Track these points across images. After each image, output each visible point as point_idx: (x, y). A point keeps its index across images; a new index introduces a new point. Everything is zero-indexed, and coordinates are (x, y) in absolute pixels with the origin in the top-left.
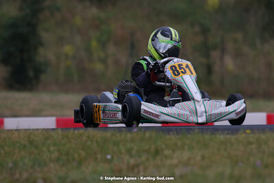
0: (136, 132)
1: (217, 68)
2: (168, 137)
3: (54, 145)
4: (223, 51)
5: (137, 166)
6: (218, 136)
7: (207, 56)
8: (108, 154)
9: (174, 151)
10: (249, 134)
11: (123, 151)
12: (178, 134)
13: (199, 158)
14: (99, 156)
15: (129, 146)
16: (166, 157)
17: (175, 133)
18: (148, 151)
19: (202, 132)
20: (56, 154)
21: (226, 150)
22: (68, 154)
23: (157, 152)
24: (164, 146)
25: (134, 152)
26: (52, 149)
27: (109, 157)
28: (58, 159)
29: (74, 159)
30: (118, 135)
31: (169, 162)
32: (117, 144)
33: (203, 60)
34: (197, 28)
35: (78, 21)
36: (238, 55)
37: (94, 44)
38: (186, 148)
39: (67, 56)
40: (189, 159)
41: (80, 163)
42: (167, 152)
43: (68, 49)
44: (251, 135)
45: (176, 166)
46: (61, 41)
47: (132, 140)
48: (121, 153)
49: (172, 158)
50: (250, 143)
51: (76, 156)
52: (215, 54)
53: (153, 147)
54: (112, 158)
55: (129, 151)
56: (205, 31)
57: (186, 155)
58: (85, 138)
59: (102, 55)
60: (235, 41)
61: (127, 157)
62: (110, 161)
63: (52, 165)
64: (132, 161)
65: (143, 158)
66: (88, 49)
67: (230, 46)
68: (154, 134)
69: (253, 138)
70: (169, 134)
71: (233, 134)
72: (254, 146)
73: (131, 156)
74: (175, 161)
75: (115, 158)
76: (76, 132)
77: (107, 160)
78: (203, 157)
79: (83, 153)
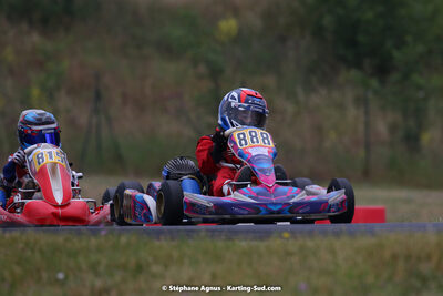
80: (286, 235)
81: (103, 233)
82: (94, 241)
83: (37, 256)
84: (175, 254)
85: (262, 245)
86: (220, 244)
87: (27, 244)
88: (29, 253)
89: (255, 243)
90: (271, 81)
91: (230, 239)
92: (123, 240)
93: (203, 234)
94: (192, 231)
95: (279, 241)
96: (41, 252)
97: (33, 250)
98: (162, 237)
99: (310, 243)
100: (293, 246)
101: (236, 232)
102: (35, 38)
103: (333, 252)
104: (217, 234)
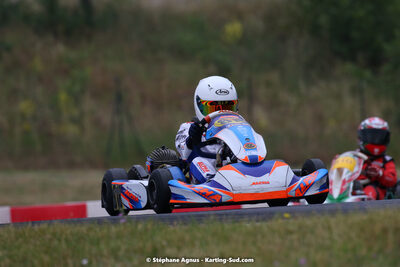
80: (287, 215)
81: (122, 221)
82: (114, 229)
83: (64, 245)
84: (187, 237)
85: (264, 226)
86: (227, 226)
87: (54, 234)
88: (56, 242)
89: (258, 224)
91: (237, 221)
92: (140, 226)
93: (212, 217)
95: (280, 221)
96: (67, 240)
97: (59, 240)
98: (175, 223)
99: (308, 222)
100: (293, 225)
101: (242, 215)
102: (60, 49)
103: (329, 228)
104: (224, 217)
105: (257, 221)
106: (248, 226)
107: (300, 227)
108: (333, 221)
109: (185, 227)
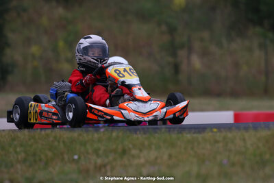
0: (104, 132)
1: (184, 67)
2: (135, 136)
3: (21, 145)
4: (190, 50)
5: (105, 166)
6: (185, 135)
7: (174, 54)
8: (75, 154)
9: (141, 150)
10: (216, 132)
11: (90, 151)
12: (145, 134)
13: (166, 157)
14: (66, 157)
15: (96, 146)
16: (133, 156)
17: (142, 132)
18: (115, 151)
19: (169, 131)
20: (23, 155)
21: (192, 148)
22: (34, 155)
23: (124, 152)
24: (131, 146)
25: (101, 152)
26: (18, 150)
27: (76, 157)
28: (25, 160)
29: (40, 160)
30: (85, 135)
31: (136, 161)
32: (84, 144)
33: (170, 59)
34: (164, 28)
35: (44, 21)
36: (205, 54)
37: (61, 44)
38: (153, 147)
39: (33, 56)
40: (156, 158)
41: (47, 164)
42: (134, 152)
43: (34, 49)
44: (218, 134)
45: (143, 165)
46: (28, 41)
47: (100, 140)
48: (88, 153)
49: (139, 157)
50: (217, 142)
51: (43, 156)
52: (182, 53)
53: (120, 147)
54: (79, 158)
55: (96, 152)
56: (172, 30)
57: (153, 154)
58: (51, 139)
59: (69, 55)
60: (202, 40)
61: (94, 157)
62: (77, 162)
63: (19, 166)
64: (99, 161)
65: (111, 158)
66: (55, 49)
67: (197, 45)
68: (120, 134)
69: (219, 136)
70: (136, 134)
71: (199, 132)
72: (221, 145)
73: (98, 156)
74: (142, 161)
75: (82, 158)
76: (43, 132)
77: (74, 160)
78: (170, 156)
79: (50, 154)
80: (215, 130)
81: (102, 130)
82: (96, 135)
83: (62, 145)
84: (146, 143)
85: (200, 136)
86: (174, 136)
87: (55, 137)
88: (56, 143)
89: (195, 135)
90: (206, 35)
91: (180, 133)
92: (114, 134)
93: (163, 130)
94: (157, 128)
95: (210, 134)
96: (64, 142)
97: (59, 142)
98: (138, 132)
99: (229, 135)
102: (61, 11)
103: (244, 140)
104: (172, 130)
105: (194, 133)
106: (188, 136)
107: (225, 138)
108: (247, 135)
109: (144, 136)
